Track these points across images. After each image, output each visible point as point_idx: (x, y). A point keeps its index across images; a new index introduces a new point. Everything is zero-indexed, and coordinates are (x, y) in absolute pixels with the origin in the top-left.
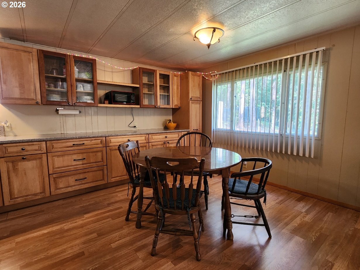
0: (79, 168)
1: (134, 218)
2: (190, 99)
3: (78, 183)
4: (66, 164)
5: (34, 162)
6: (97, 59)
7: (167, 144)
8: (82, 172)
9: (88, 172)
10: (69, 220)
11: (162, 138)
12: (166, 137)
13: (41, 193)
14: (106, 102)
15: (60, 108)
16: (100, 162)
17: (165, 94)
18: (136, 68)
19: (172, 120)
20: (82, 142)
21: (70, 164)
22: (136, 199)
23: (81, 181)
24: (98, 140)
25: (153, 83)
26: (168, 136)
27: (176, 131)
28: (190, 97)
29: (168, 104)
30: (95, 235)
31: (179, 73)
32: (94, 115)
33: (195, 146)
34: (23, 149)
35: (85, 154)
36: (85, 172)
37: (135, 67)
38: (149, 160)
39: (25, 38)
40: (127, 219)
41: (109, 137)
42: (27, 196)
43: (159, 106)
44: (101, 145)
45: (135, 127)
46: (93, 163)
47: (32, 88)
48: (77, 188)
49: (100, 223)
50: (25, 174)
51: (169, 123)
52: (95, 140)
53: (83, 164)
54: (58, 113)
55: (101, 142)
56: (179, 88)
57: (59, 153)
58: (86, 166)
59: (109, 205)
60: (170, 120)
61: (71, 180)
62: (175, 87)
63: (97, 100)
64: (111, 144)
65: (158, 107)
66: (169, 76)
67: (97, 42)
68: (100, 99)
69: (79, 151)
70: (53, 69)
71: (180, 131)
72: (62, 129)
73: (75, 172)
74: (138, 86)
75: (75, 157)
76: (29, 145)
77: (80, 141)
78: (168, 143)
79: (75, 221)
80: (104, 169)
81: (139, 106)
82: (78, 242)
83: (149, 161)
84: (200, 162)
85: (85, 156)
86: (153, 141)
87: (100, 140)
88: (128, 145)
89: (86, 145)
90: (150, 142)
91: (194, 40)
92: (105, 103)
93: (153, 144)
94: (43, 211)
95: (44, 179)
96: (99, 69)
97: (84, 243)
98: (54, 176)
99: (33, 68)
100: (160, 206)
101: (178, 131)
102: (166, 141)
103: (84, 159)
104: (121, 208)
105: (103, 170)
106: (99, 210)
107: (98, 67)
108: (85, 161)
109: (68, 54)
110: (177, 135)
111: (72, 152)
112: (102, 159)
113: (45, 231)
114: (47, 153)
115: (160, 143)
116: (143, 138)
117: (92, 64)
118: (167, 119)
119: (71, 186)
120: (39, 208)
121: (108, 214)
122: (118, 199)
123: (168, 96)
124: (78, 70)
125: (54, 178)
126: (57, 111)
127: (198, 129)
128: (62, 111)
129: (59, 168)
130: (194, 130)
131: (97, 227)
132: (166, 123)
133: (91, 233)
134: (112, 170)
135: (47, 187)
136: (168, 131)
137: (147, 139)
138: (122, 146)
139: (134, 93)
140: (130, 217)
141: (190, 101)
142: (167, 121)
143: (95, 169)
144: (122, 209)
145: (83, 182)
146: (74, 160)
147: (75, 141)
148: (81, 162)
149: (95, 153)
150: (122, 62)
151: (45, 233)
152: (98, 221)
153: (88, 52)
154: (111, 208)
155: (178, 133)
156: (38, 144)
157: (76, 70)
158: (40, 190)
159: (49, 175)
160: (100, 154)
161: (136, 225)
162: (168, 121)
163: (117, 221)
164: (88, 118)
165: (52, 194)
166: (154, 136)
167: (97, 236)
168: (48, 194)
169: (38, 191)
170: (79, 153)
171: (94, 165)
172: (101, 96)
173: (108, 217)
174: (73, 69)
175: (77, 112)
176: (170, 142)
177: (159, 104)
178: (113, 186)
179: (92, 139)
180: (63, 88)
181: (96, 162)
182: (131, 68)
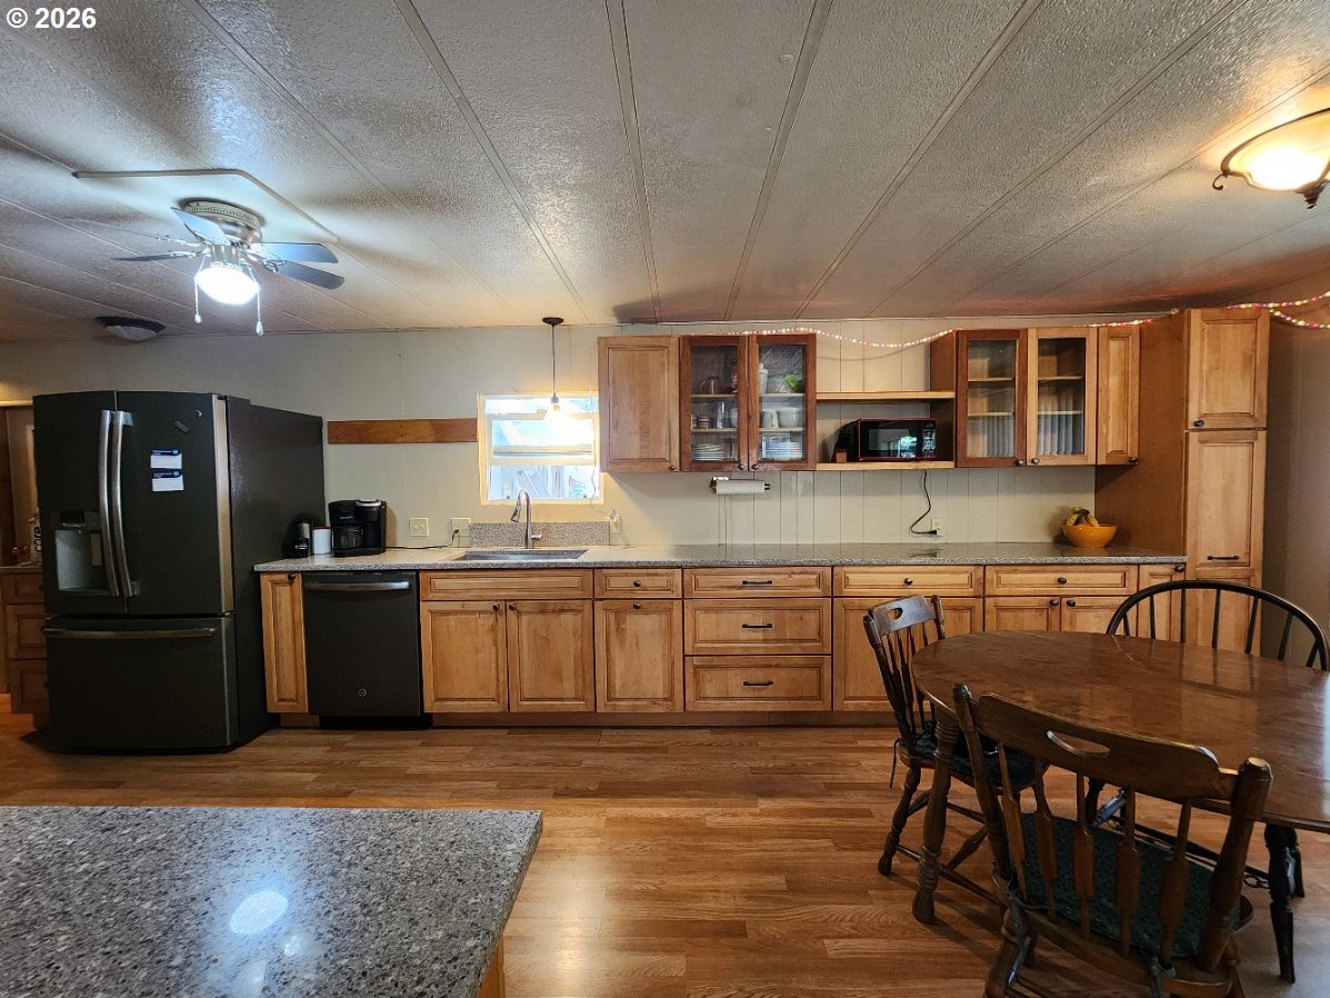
0: (754, 652)
1: (911, 872)
2: (1191, 427)
3: (749, 692)
4: (723, 634)
5: (656, 617)
6: (819, 332)
7: (1066, 611)
8: (762, 663)
9: (778, 666)
10: (720, 801)
11: (1043, 585)
12: (1061, 581)
13: (665, 699)
14: (838, 456)
15: (720, 478)
16: (814, 640)
17: (1064, 413)
18: (945, 336)
19: (1092, 513)
20: (765, 578)
21: (732, 636)
22: (920, 804)
23: (759, 690)
24: (811, 573)
25: (1010, 379)
26: (1070, 577)
27: (1114, 559)
28: (1193, 416)
29: (1077, 449)
30: (778, 881)
31: (1136, 322)
32: (803, 494)
33: (1214, 644)
34: (636, 585)
35: (772, 614)
36: (770, 666)
37: (941, 334)
38: (970, 704)
39: (658, 315)
40: (885, 868)
41: (845, 569)
42: (637, 699)
43: (1033, 461)
44: (816, 590)
45: (935, 532)
46: (793, 640)
47: (664, 433)
48: (749, 706)
49: (798, 844)
50: (637, 645)
51: (1077, 522)
52: (800, 573)
53: (765, 641)
54: (715, 491)
55: (818, 580)
56: (1134, 381)
57: (709, 603)
58: (774, 648)
59: (832, 788)
60: (1086, 513)
61: (735, 681)
62: (1113, 382)
63: (814, 452)
64: (847, 591)
65: (1029, 464)
66: (1082, 341)
67: (820, 284)
68: (824, 446)
69: (757, 603)
70: (710, 378)
71: (1133, 559)
72: (723, 534)
73: (744, 660)
74: (950, 395)
75: (747, 618)
76: (648, 575)
77: (762, 573)
78: (1070, 604)
79: (733, 810)
80: (822, 665)
81: (950, 465)
82: (732, 881)
83: (971, 708)
84: (1235, 772)
85: (771, 617)
86: (1001, 591)
87: (815, 577)
88: (900, 610)
89: (777, 588)
90: (989, 596)
91: (1221, 188)
92: (838, 459)
93: (1003, 602)
94: (665, 750)
95: (673, 664)
96: (824, 358)
97: (750, 894)
98: (696, 661)
99: (668, 384)
100: (1010, 888)
101: (1124, 559)
102: (1061, 597)
103: (770, 626)
104: (869, 814)
105: (819, 668)
106: (799, 796)
107: (820, 351)
108: (771, 634)
109: (746, 333)
110: (1116, 578)
111: (740, 603)
112: (819, 633)
113: (664, 813)
114: (683, 599)
115: (1034, 602)
116: (964, 578)
117: (804, 348)
118: (1071, 507)
119: (733, 698)
120: (659, 735)
121: (825, 821)
122: (859, 777)
123: (1078, 421)
124: (766, 371)
125: (696, 667)
126: (713, 483)
127: (1236, 558)
128: (725, 485)
129: (706, 642)
130: (1210, 558)
131: (787, 854)
132: (1065, 522)
133: (770, 871)
134: (846, 671)
135: (678, 686)
136: (1069, 560)
137: (978, 581)
138: (877, 616)
139: (934, 422)
140: (895, 861)
141: (1194, 437)
142: (1069, 517)
143: (797, 660)
144: (869, 820)
145: (763, 694)
146: (744, 626)
147: (751, 573)
148: (759, 635)
149: (800, 613)
150: (897, 322)
151: (661, 819)
152: (794, 833)
153: (796, 314)
154: (833, 803)
155: (1123, 568)
156: (667, 575)
157: (762, 372)
158: (664, 691)
159: (684, 656)
160: (812, 617)
161: (915, 906)
162: (1075, 517)
163: (851, 858)
164: (789, 504)
165: (688, 709)
166: (1006, 575)
167: (785, 887)
168: (679, 708)
169: (660, 694)
170: (757, 608)
171: (796, 647)
172: (828, 436)
173: (822, 833)
174: (756, 370)
175: (760, 488)
176: (1079, 602)
177: (1031, 454)
178: (850, 726)
179: (795, 569)
180: (730, 427)
181: (801, 641)
182: (925, 340)
